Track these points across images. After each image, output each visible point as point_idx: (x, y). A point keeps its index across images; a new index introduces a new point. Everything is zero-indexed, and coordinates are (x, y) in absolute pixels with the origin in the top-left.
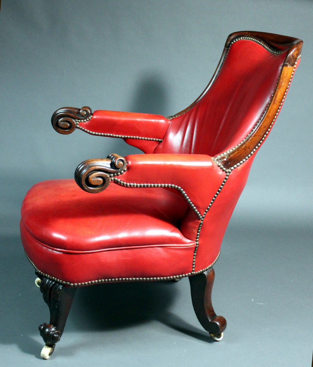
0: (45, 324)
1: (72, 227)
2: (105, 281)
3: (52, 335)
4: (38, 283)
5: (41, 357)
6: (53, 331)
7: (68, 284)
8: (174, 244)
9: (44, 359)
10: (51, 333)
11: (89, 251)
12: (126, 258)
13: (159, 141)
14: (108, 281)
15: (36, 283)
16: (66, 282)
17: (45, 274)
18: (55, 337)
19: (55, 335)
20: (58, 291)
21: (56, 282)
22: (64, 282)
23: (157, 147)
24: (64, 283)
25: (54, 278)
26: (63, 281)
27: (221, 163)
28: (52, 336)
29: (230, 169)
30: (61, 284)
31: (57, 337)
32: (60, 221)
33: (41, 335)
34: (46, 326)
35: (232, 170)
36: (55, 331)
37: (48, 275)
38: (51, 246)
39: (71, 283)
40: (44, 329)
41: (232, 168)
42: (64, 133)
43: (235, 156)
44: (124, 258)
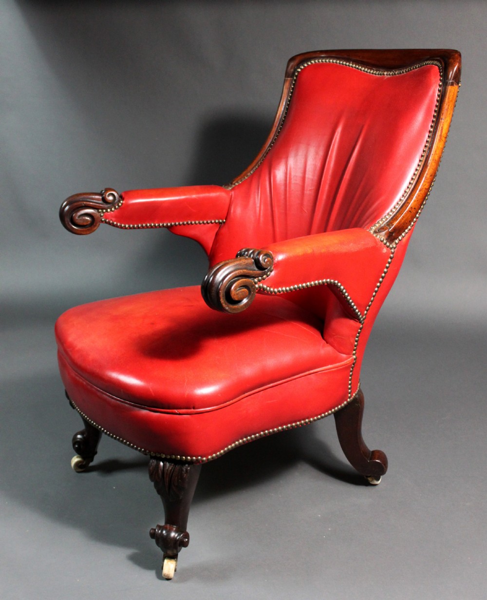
5: (163, 577)
8: (328, 365)
9: (168, 579)
12: (272, 401)
13: (220, 223)
20: (185, 473)
23: (217, 232)
27: (384, 236)
29: (394, 243)
35: (396, 244)
38: (169, 409)
39: (203, 457)
41: (397, 241)
42: (85, 233)
43: (399, 222)
44: (269, 402)
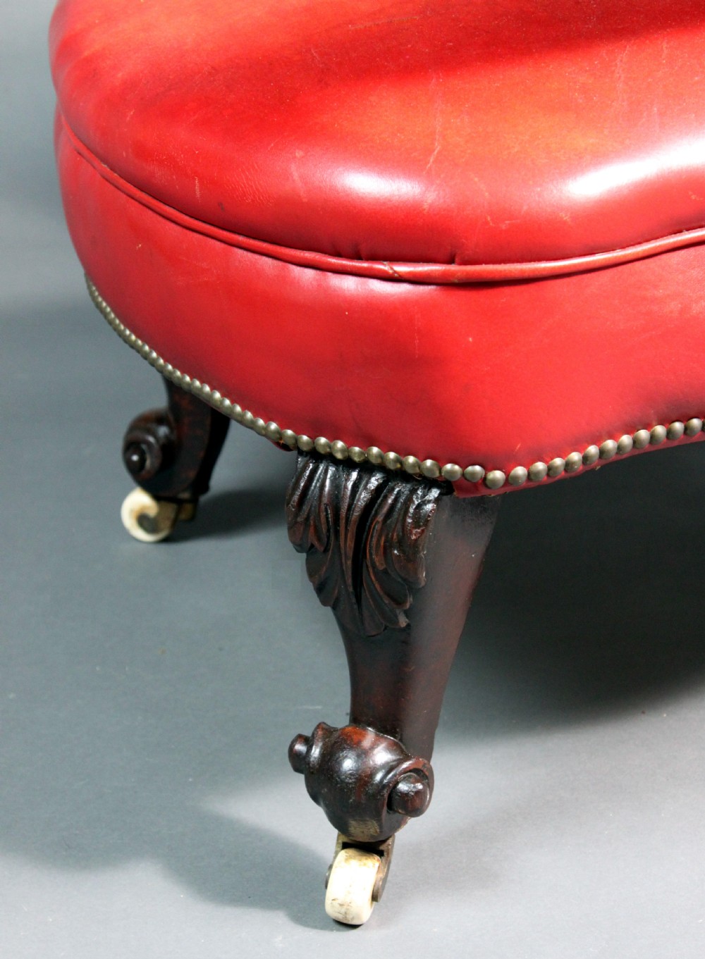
0: (327, 731)
1: (466, 119)
2: (670, 433)
3: (384, 786)
4: (143, 521)
6: (390, 768)
7: (473, 474)
10: (378, 777)
11: (592, 253)
14: (687, 429)
15: (129, 522)
16: (464, 467)
17: (313, 437)
18: (405, 795)
19: (403, 787)
20: (416, 524)
21: (396, 475)
22: (449, 466)
24: (452, 472)
25: (375, 450)
26: (440, 462)
28: (386, 793)
30: (429, 483)
31: (418, 793)
32: (373, 99)
33: (315, 797)
34: (336, 743)
36: (400, 762)
37: (333, 437)
38: (358, 257)
39: (488, 468)
40: (330, 756)
